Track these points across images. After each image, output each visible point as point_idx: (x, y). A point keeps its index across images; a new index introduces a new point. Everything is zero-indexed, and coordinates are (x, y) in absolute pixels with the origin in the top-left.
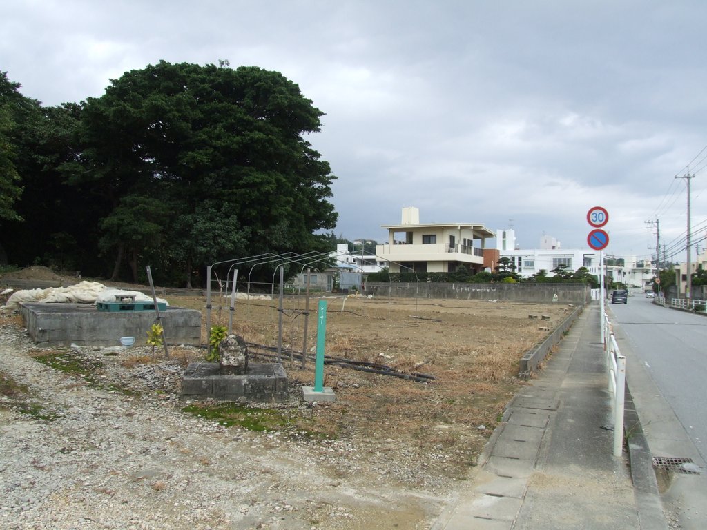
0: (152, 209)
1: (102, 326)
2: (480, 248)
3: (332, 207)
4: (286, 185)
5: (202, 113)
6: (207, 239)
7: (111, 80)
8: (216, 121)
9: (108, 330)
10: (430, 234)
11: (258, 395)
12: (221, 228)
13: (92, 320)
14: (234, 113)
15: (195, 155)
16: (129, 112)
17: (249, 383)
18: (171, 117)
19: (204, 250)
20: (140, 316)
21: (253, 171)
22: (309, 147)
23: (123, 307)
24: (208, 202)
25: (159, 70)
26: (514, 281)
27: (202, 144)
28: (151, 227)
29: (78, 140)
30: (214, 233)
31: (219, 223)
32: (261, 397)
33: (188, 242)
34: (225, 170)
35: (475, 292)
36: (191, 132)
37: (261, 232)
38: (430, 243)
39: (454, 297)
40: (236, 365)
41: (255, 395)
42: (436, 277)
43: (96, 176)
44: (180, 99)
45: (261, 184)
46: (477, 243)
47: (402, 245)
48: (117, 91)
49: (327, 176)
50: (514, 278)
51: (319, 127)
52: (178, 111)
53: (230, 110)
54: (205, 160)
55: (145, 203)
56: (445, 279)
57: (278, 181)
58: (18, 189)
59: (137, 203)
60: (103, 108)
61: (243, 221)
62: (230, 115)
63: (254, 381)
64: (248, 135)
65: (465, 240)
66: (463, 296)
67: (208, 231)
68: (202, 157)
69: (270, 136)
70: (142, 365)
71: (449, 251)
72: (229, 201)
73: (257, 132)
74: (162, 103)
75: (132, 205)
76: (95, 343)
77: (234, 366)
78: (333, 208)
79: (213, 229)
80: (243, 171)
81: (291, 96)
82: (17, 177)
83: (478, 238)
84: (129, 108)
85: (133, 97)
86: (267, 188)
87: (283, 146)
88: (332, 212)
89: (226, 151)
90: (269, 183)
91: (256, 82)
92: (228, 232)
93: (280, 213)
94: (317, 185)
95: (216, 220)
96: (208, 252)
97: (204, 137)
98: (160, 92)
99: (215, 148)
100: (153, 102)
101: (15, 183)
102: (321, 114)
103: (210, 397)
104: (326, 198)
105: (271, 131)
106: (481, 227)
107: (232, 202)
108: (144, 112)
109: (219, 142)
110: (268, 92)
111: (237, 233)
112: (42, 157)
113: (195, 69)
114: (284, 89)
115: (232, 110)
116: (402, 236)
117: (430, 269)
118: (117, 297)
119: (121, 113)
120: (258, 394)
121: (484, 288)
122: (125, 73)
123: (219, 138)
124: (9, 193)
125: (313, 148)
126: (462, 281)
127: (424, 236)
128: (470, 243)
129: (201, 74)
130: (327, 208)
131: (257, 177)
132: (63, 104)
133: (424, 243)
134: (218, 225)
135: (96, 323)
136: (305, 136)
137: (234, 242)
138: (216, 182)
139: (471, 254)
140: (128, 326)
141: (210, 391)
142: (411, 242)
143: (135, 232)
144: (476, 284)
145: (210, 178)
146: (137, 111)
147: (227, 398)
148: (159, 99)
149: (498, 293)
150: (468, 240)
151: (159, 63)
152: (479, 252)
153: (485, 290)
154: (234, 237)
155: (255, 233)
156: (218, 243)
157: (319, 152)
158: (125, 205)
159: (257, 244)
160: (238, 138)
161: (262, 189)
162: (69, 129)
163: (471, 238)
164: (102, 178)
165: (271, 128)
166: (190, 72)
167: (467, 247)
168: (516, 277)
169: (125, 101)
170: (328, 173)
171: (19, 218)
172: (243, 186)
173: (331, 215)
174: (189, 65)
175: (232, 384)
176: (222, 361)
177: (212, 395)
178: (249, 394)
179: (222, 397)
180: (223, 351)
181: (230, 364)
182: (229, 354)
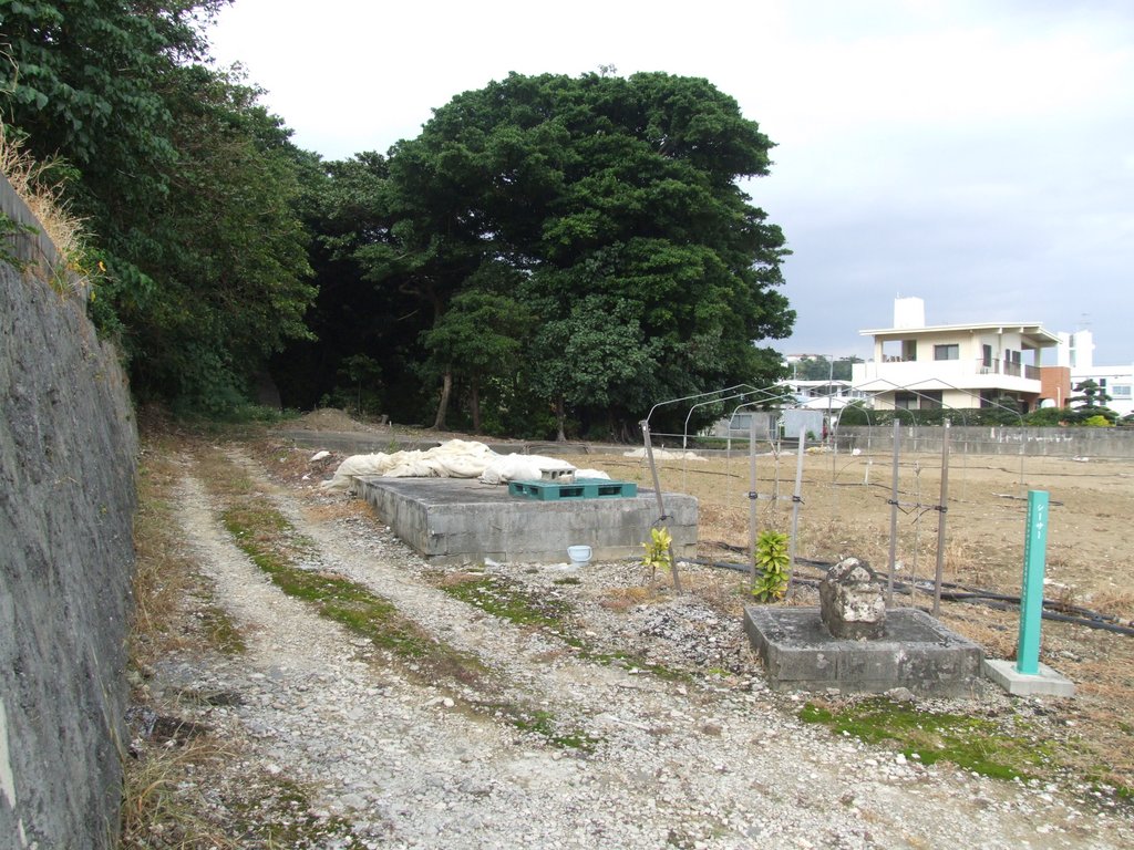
0: (503, 313)
1: (533, 526)
2: (1033, 365)
3: (785, 303)
4: (718, 266)
5: (580, 153)
6: (593, 361)
7: (434, 110)
8: (602, 166)
9: (543, 534)
10: (946, 343)
11: (926, 683)
12: (615, 341)
13: (518, 515)
14: (631, 150)
15: (572, 222)
16: (467, 157)
17: (909, 660)
18: (532, 162)
19: (588, 378)
20: (596, 507)
21: (665, 246)
22: (747, 203)
23: (566, 492)
24: (592, 300)
25: (508, 88)
26: (1106, 422)
27: (584, 204)
28: (504, 343)
29: (386, 209)
30: (603, 351)
31: (611, 334)
32: (932, 686)
33: (560, 364)
34: (619, 245)
35: (1033, 443)
36: (564, 185)
37: (679, 346)
38: (947, 359)
39: (994, 451)
40: (871, 620)
41: (919, 682)
42: (960, 418)
43: (413, 264)
44: (545, 132)
45: (680, 266)
46: (1027, 357)
47: (896, 363)
48: (444, 127)
49: (777, 249)
50: (1107, 418)
51: (768, 168)
52: (543, 151)
53: (626, 145)
54: (587, 229)
55: (491, 304)
56: (977, 420)
57: (707, 261)
58: (311, 289)
59: (480, 305)
60: (424, 155)
61: (649, 330)
62: (626, 154)
63: (917, 655)
64: (657, 186)
65: (1008, 351)
66: (1009, 449)
67: (593, 346)
68: (583, 224)
69: (693, 185)
70: (643, 607)
71: (982, 373)
72: (626, 297)
73: (670, 180)
74: (518, 140)
75: (471, 309)
76: (521, 556)
77: (867, 623)
78: (787, 303)
79: (603, 343)
80: (647, 247)
81: (726, 117)
82: (309, 271)
83: (1031, 348)
84: (465, 152)
85: (471, 133)
86: (690, 272)
87: (715, 202)
88: (786, 310)
89: (620, 213)
90: (692, 264)
91: (666, 96)
92: (627, 348)
93: (711, 315)
94: (757, 266)
95: (605, 328)
96: (594, 381)
97: (585, 192)
98: (511, 123)
99: (603, 210)
100: (505, 139)
101: (306, 280)
102: (772, 145)
103: (832, 686)
104: (773, 287)
105: (694, 177)
106: (1037, 328)
107: (632, 298)
108: (488, 157)
109: (610, 199)
110: (686, 112)
111: (640, 349)
112: (331, 239)
113: (564, 82)
114: (713, 105)
115: (628, 145)
116: (896, 348)
117: (949, 402)
118: (544, 472)
119: (454, 161)
120: (925, 681)
121: (1050, 435)
122: (454, 97)
123: (608, 192)
124: (299, 295)
125: (754, 204)
126: (1007, 424)
127: (936, 347)
128: (1017, 356)
129: (573, 89)
130: (778, 303)
131: (671, 254)
132: (357, 155)
133: (936, 358)
134: (610, 336)
135: (524, 521)
136: (743, 183)
137: (636, 365)
138: (604, 266)
139: (1019, 375)
140: (577, 527)
141: (833, 674)
142: (913, 358)
143: (478, 351)
144: (1035, 429)
145: (596, 259)
146: (477, 155)
147: (865, 688)
148: (511, 134)
149: (1076, 444)
150: (1014, 352)
151: (507, 76)
152: (1033, 373)
153: (1051, 439)
154: (636, 356)
155: (668, 349)
156: (610, 367)
157: (764, 210)
158: (461, 309)
159: (673, 367)
160: (640, 192)
161: (681, 275)
162: (371, 192)
163: (1018, 348)
164: (422, 267)
165: (695, 172)
166: (555, 88)
167: (1013, 362)
168: (1110, 417)
169: (459, 141)
170: (780, 245)
171: (311, 336)
172: (650, 271)
173: (783, 315)
174: (552, 78)
175: (876, 661)
176: (843, 614)
177: (836, 682)
178: (908, 680)
179: (855, 685)
180: (843, 593)
181: (860, 619)
182: (858, 598)
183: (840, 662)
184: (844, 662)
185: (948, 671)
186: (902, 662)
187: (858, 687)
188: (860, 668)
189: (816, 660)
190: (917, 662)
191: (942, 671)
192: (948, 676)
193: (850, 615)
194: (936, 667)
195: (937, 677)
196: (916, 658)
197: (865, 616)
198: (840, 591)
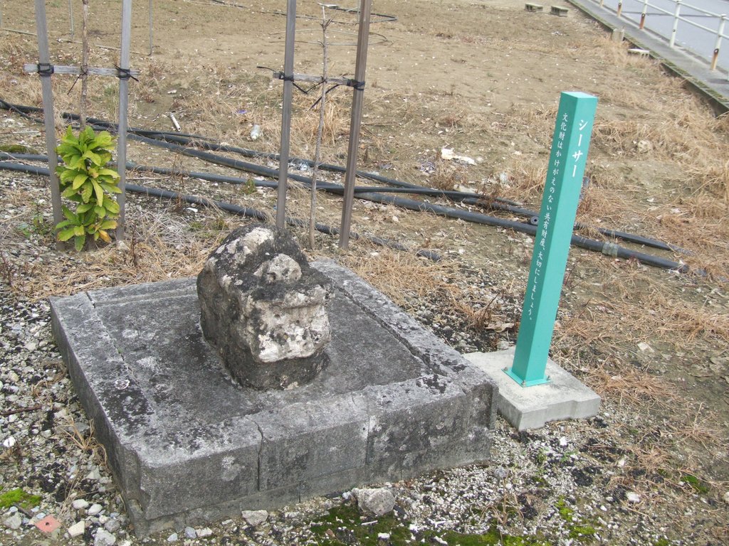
17: (384, 429)
40: (309, 354)
63: (398, 418)
175: (329, 445)
176: (258, 350)
177: (259, 494)
178: (382, 460)
179: (292, 492)
180: (256, 313)
181: (289, 355)
182: (284, 319)
183: (264, 461)
184: (272, 460)
185: (444, 432)
186: (374, 435)
187: (296, 494)
188: (301, 462)
189: (220, 469)
190: (396, 429)
191: (435, 433)
192: (445, 439)
193: (270, 352)
194: (427, 428)
195: (428, 444)
196: (396, 423)
197: (297, 349)
198: (249, 308)
